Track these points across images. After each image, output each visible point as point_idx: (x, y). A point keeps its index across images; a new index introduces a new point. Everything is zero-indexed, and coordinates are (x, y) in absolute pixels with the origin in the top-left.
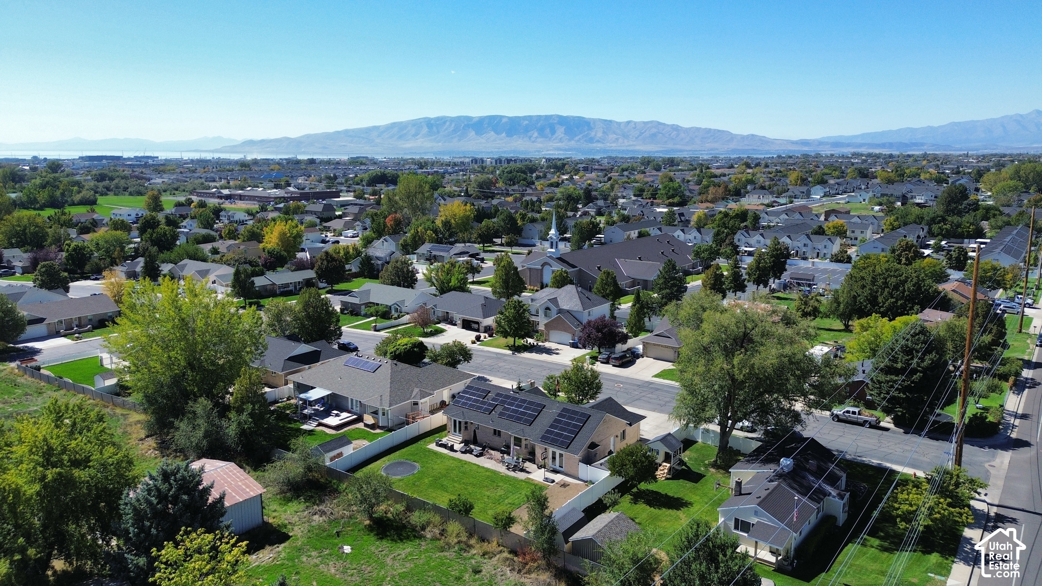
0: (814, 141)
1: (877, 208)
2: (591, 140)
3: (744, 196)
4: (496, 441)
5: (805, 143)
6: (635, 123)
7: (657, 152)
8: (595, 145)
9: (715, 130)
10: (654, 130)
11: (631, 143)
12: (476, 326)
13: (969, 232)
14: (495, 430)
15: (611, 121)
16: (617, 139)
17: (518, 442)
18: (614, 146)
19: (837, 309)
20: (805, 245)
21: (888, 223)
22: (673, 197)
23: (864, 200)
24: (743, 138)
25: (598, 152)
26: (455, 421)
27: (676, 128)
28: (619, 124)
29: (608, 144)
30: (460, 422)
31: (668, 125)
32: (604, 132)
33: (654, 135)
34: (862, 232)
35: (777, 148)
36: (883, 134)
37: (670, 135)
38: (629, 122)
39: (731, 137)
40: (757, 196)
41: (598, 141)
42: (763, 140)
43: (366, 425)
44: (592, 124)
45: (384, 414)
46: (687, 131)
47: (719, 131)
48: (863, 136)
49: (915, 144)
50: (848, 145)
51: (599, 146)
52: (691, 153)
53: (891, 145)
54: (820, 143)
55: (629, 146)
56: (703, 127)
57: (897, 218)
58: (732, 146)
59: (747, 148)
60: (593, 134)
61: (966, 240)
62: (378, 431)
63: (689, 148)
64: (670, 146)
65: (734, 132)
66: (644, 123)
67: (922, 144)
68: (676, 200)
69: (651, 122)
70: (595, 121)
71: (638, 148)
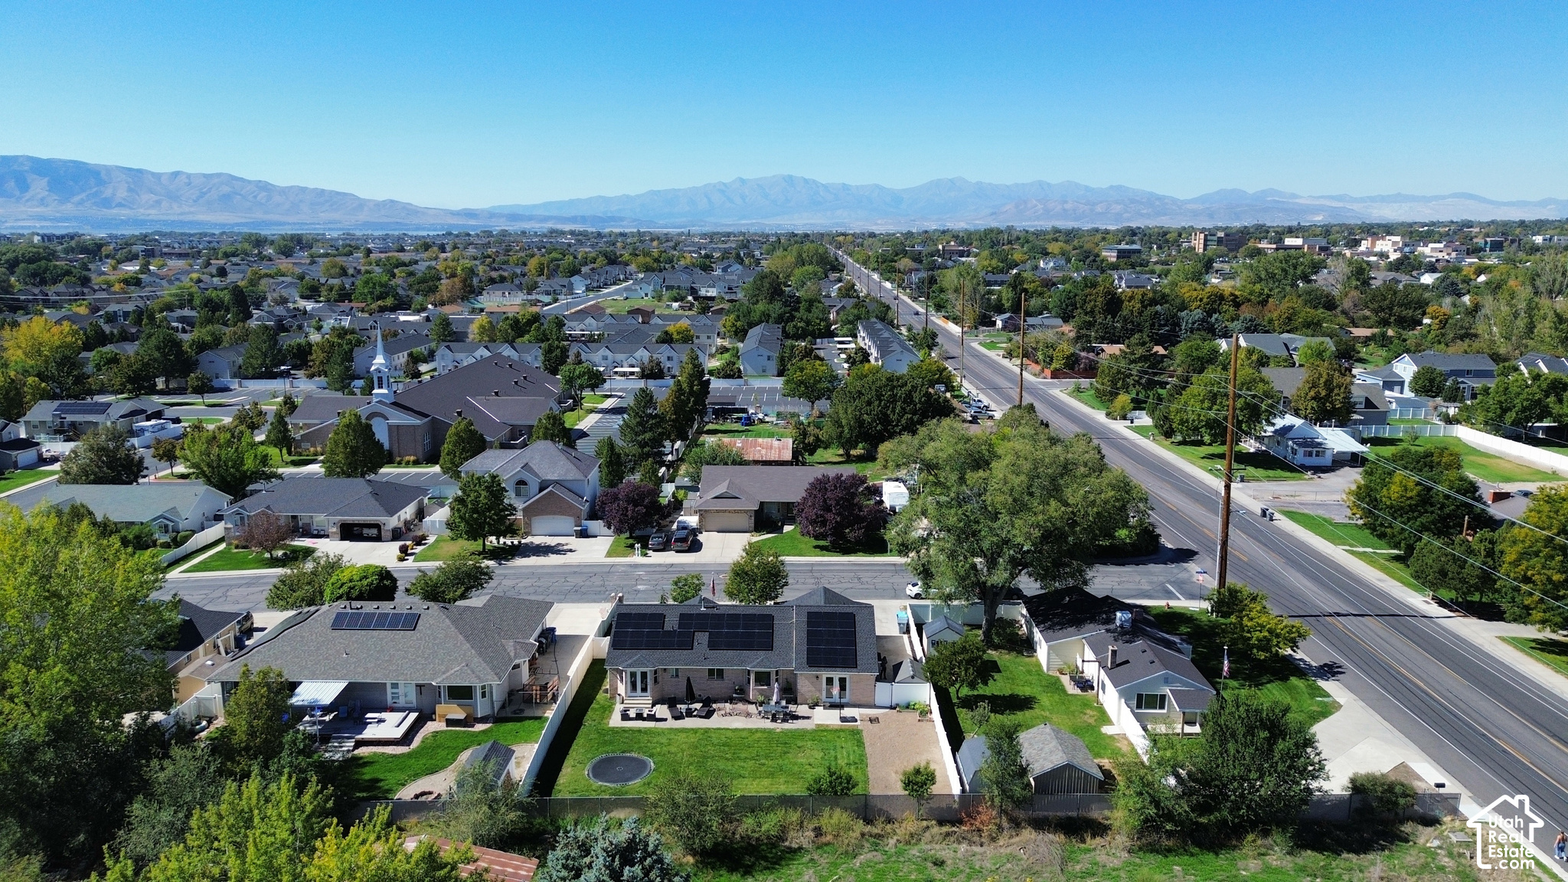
0: (483, 210)
1: (676, 305)
2: (107, 203)
3: (480, 293)
4: (716, 687)
5: (470, 214)
6: (189, 176)
7: (238, 225)
8: (115, 211)
9: (331, 192)
10: (226, 189)
11: (187, 209)
12: (374, 532)
13: (820, 330)
14: (711, 671)
15: (140, 171)
16: (158, 202)
17: (763, 679)
18: (153, 213)
19: (840, 436)
20: (669, 358)
21: (729, 324)
22: (381, 297)
23: (646, 295)
24: (379, 205)
25: (125, 223)
26: (633, 675)
27: (264, 186)
28: (158, 176)
29: (142, 210)
30: (644, 675)
31: (249, 182)
32: (130, 190)
33: (226, 198)
34: (709, 337)
35: (432, 222)
36: (571, 203)
37: (255, 197)
38: (176, 174)
39: (361, 204)
40: (501, 292)
41: (120, 205)
42: (409, 209)
43: (450, 722)
44: (103, 175)
45: (484, 695)
46: (284, 191)
47: (338, 193)
48: (546, 205)
49: (613, 219)
50: (530, 218)
51: (124, 213)
52: (297, 227)
53: (584, 219)
54: (492, 214)
55: (182, 214)
56: (311, 186)
57: (738, 317)
58: (363, 217)
59: (386, 220)
60: (108, 192)
61: (818, 340)
62: (480, 727)
63: (291, 219)
64: (259, 215)
65: (362, 195)
66: (205, 176)
67: (622, 219)
68: (389, 301)
69: (219, 175)
70: (108, 169)
71: (201, 217)
